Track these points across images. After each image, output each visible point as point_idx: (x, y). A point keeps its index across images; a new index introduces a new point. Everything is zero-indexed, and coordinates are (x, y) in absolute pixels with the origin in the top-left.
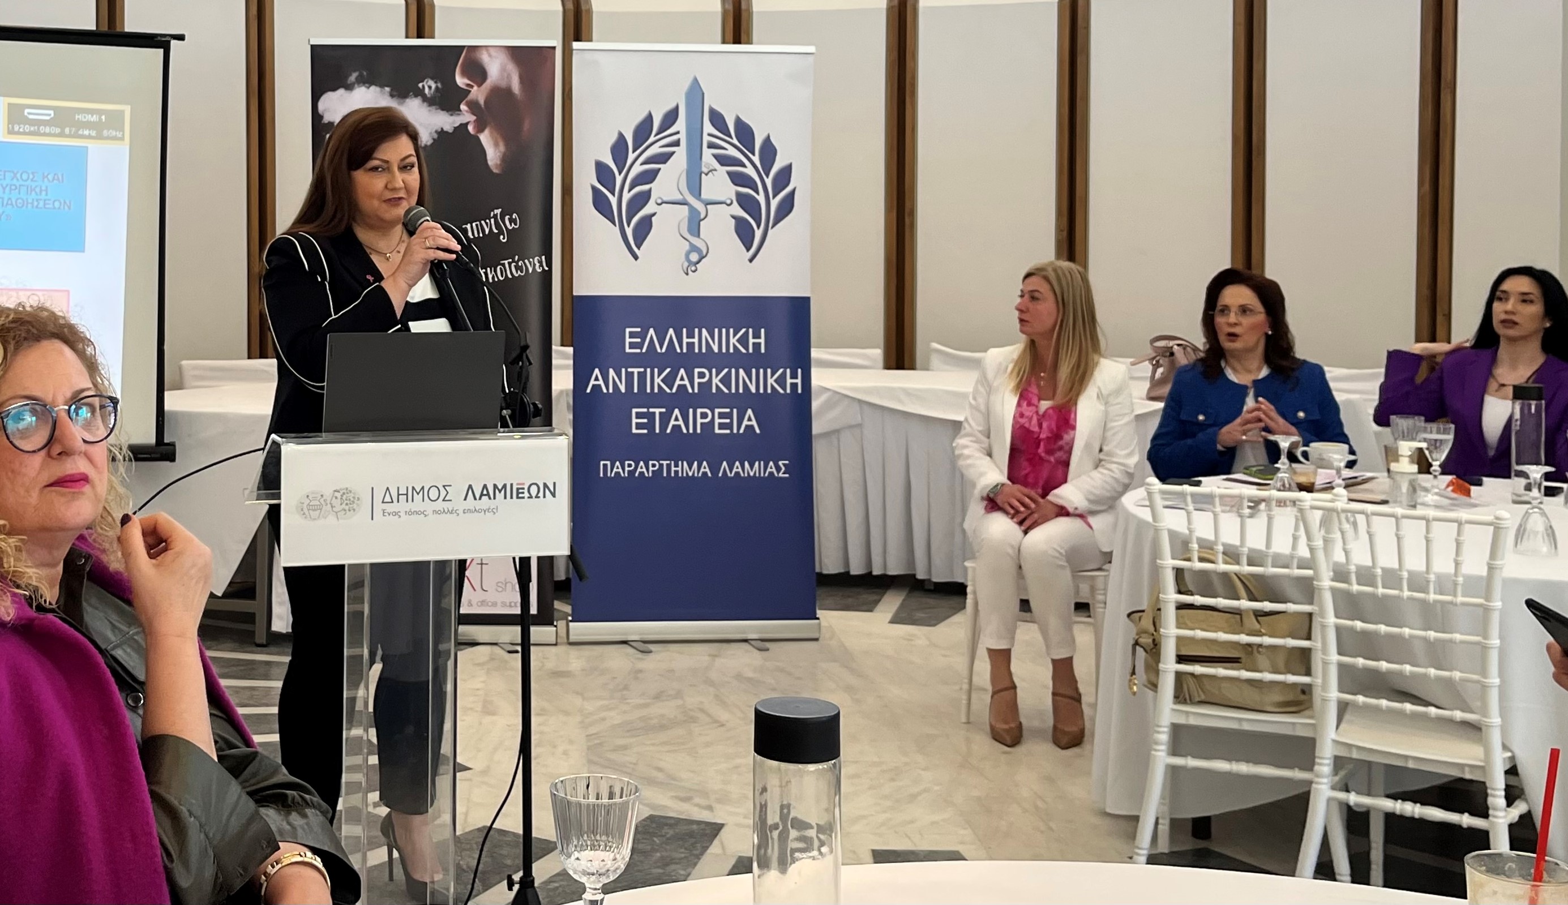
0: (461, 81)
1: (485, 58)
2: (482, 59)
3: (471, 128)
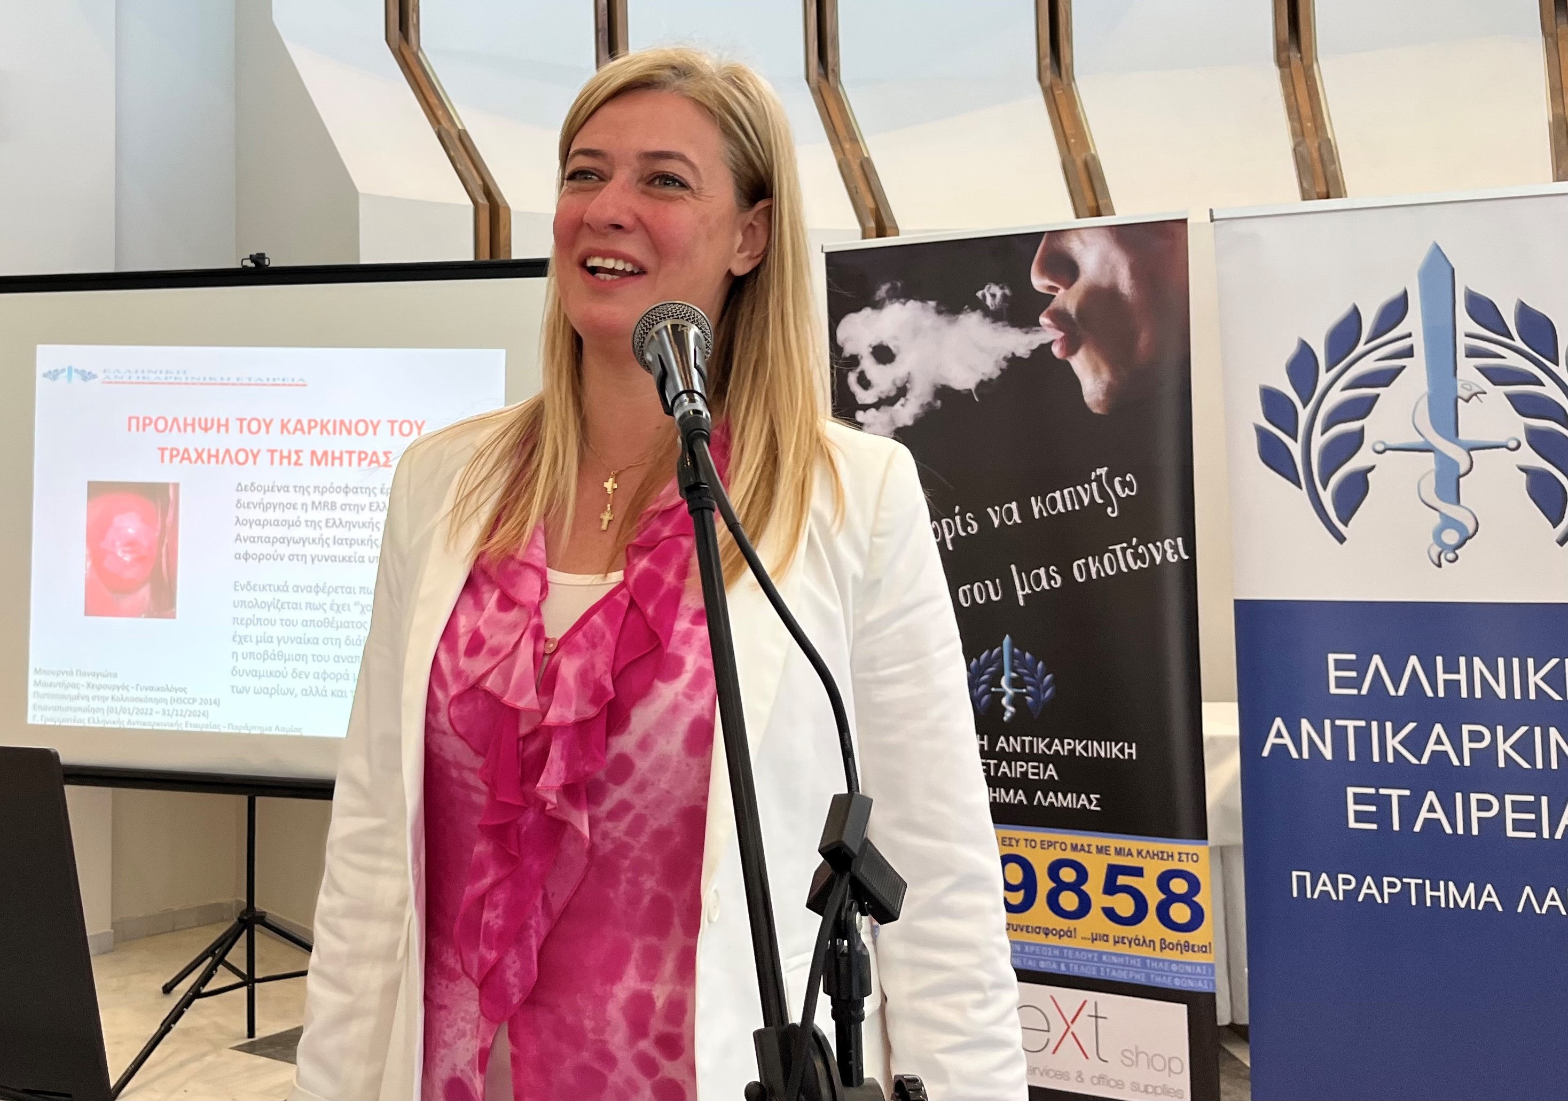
0: (1039, 282)
1: (1075, 247)
2: (1070, 249)
3: (1056, 350)
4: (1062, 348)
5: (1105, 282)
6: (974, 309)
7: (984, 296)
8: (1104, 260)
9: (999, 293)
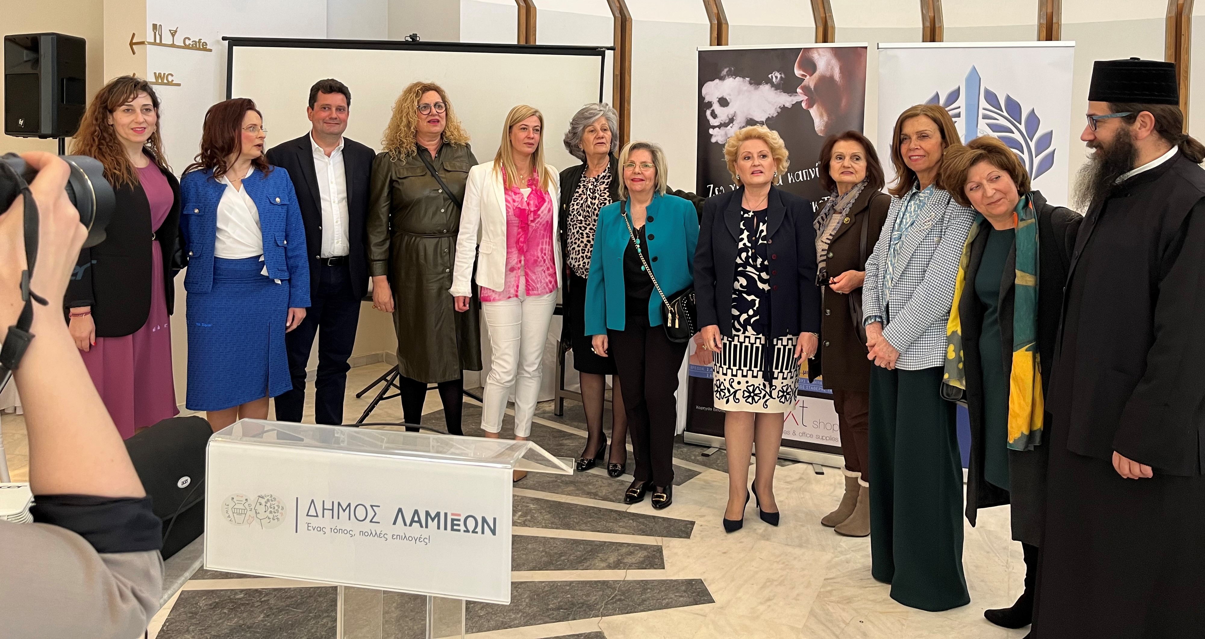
0: (798, 72)
1: (815, 56)
2: (813, 57)
3: (803, 105)
4: (806, 104)
5: (828, 74)
6: (767, 83)
7: (772, 77)
8: (828, 64)
9: (779, 76)
